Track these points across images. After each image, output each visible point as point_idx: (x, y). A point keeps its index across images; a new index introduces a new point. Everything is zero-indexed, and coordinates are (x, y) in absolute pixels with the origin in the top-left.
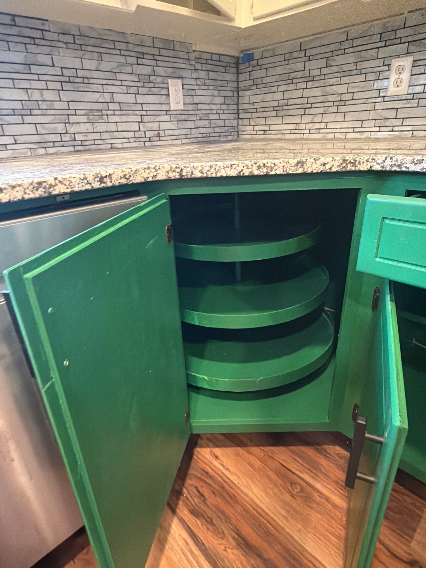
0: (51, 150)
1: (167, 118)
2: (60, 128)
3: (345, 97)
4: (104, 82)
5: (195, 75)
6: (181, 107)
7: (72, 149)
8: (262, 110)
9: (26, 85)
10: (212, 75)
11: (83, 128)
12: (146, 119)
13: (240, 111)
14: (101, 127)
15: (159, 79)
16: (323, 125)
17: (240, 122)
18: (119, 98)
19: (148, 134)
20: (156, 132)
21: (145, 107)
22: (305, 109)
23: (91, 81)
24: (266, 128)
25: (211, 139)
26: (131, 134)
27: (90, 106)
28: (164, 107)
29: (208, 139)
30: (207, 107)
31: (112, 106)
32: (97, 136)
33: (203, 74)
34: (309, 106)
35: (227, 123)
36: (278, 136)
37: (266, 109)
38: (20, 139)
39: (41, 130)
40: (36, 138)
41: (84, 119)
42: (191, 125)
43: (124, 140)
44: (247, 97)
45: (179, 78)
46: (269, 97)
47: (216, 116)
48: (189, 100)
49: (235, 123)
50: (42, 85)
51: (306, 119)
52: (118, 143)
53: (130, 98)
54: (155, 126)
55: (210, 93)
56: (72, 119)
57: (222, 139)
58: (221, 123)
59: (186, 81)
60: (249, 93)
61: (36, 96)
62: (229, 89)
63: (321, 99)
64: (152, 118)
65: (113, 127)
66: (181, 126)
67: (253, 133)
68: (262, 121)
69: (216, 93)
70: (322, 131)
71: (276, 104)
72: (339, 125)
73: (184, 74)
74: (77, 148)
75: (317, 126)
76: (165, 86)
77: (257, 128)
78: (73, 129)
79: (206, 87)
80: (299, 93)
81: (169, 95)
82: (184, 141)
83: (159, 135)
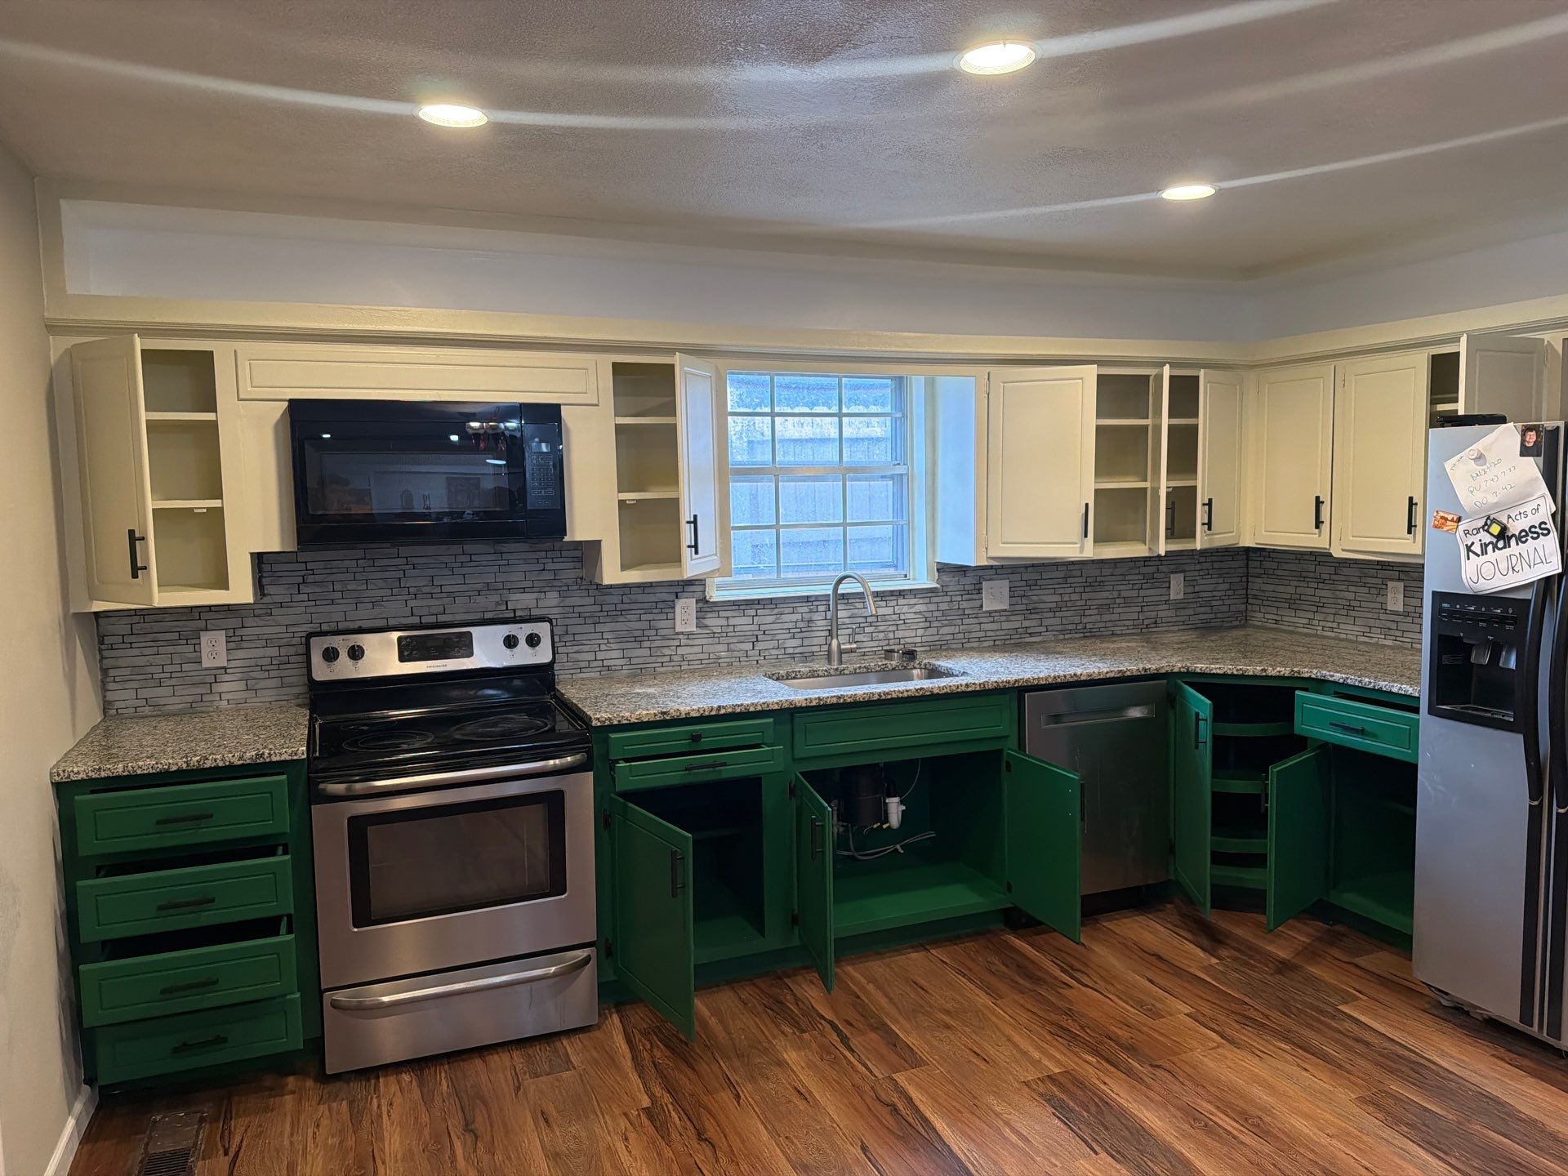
0: (1067, 636)
1: (1166, 607)
2: (1077, 619)
3: (1353, 603)
4: (1116, 583)
5: (1198, 567)
6: (1181, 596)
7: (1082, 635)
8: (1274, 599)
9: (1062, 591)
10: (1216, 565)
11: (1093, 619)
12: (1145, 609)
13: (1249, 596)
14: (1106, 618)
15: (1162, 575)
16: (1335, 625)
17: (1249, 607)
18: (1124, 594)
19: (1146, 622)
20: (1154, 620)
21: (1146, 599)
22: (1319, 607)
23: (1106, 583)
24: (1280, 618)
25: (1213, 624)
26: (1131, 623)
27: (1100, 602)
28: (1164, 598)
29: (1208, 625)
30: (1210, 594)
31: (1117, 601)
32: (1103, 625)
33: (1207, 566)
34: (1321, 605)
35: (1233, 608)
36: (1291, 628)
37: (1278, 600)
38: (1050, 628)
39: (1064, 622)
40: (1060, 628)
41: (1096, 611)
42: (1190, 612)
43: (1124, 628)
44: (1257, 584)
45: (1181, 572)
46: (1281, 589)
47: (1220, 603)
48: (1190, 589)
49: (1243, 607)
50: (1071, 590)
51: (1319, 616)
52: (1118, 630)
53: (1134, 593)
54: (1153, 614)
55: (1214, 581)
56: (1087, 612)
57: (1225, 625)
58: (1225, 608)
59: (1188, 574)
60: (1258, 580)
61: (1066, 598)
62: (1237, 575)
63: (1332, 601)
64: (1151, 608)
65: (1116, 617)
66: (1178, 614)
67: (1263, 620)
68: (1274, 610)
69: (1221, 580)
70: (1335, 630)
71: (1288, 596)
72: (1350, 627)
73: (1186, 567)
74: (1087, 634)
75: (1330, 625)
76: (1167, 580)
77: (1267, 616)
78: (1085, 620)
79: (1210, 577)
80: (1311, 592)
81: (1169, 587)
82: (1181, 627)
83: (1156, 623)
